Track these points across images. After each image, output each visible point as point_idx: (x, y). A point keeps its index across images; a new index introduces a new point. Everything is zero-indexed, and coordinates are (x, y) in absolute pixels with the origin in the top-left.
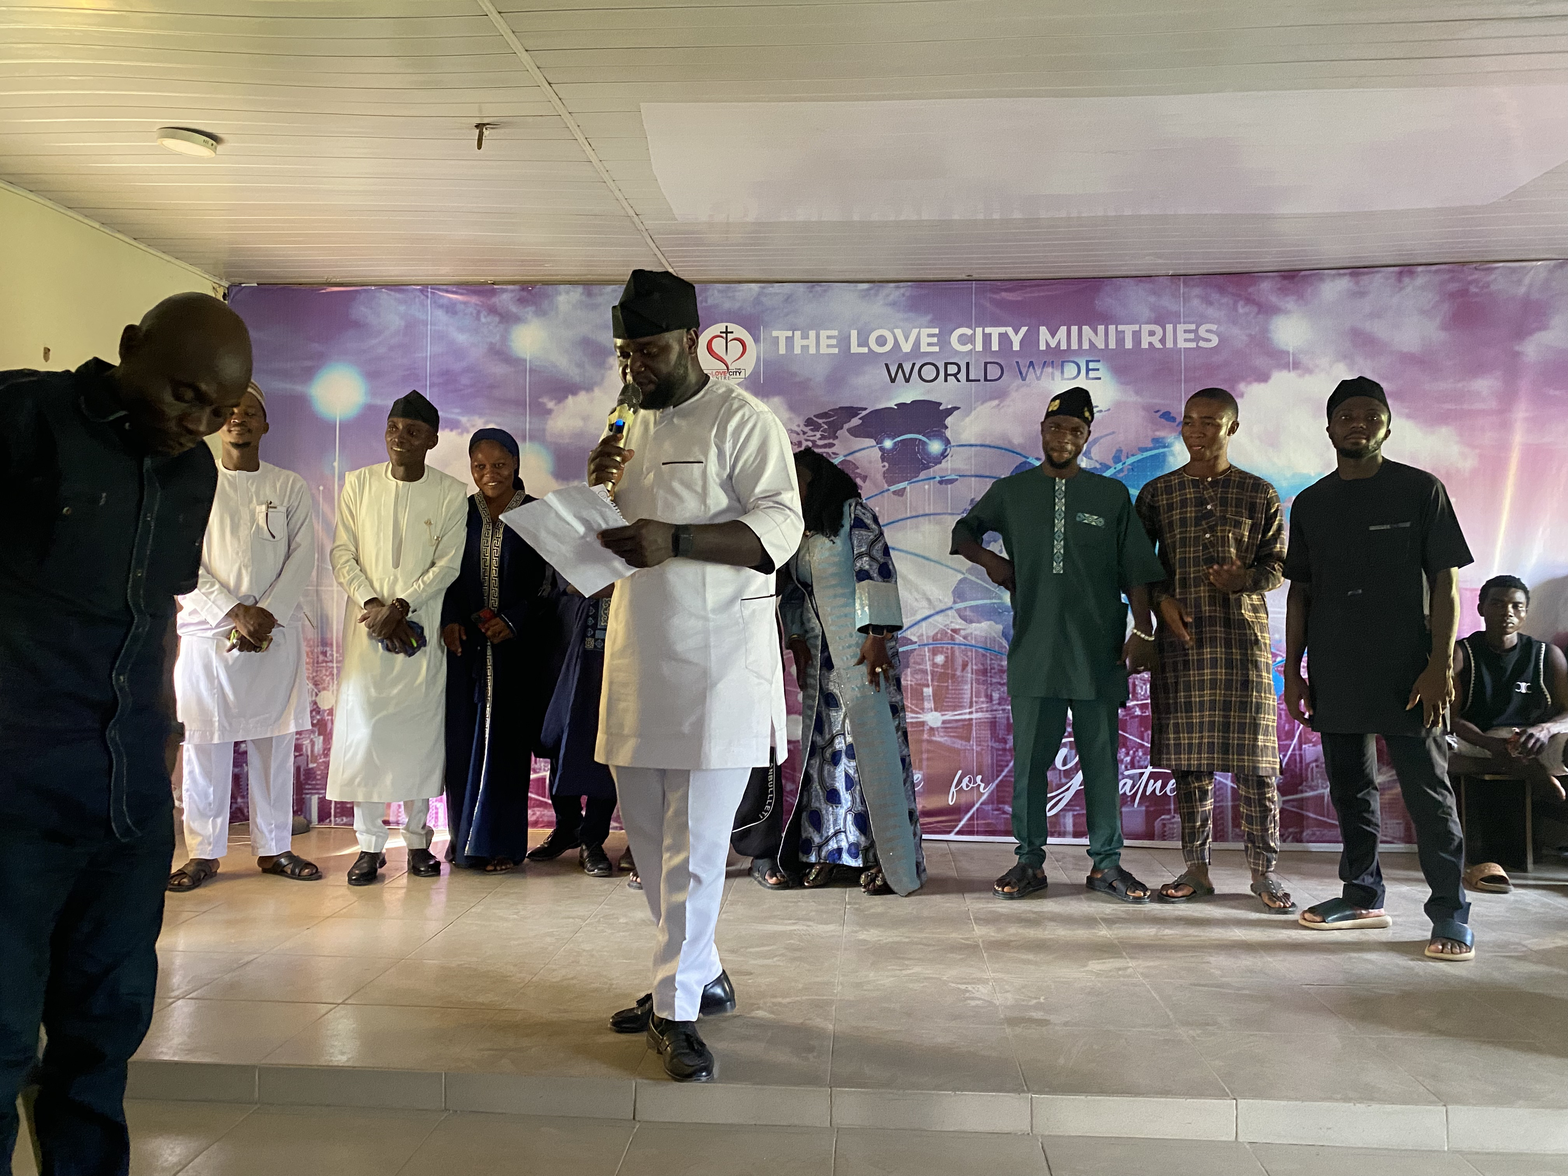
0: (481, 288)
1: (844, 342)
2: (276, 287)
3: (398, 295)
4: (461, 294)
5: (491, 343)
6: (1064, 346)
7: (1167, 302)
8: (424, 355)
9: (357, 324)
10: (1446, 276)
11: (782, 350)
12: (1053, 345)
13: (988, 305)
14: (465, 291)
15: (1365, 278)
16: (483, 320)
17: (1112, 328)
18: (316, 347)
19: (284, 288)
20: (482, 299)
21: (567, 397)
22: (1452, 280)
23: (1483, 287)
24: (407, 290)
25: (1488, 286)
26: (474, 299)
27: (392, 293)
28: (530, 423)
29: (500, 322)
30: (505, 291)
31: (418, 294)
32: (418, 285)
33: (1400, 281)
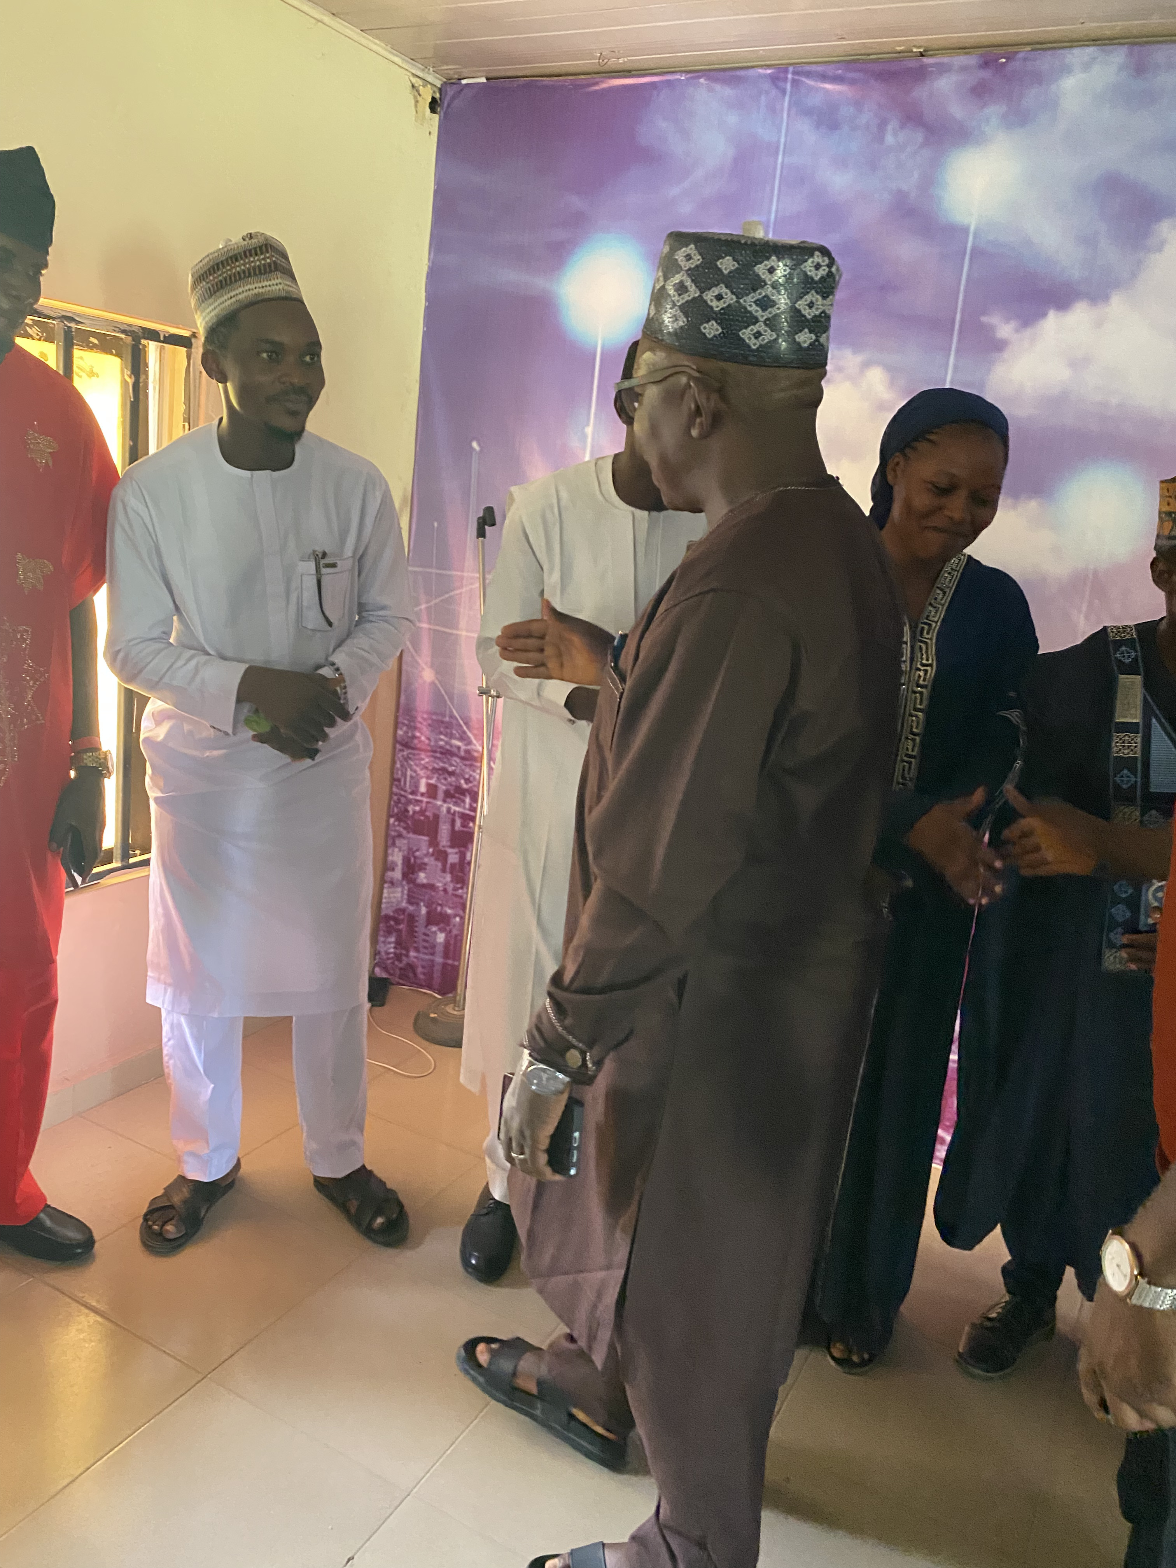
0: (896, 66)
2: (515, 83)
4: (852, 82)
5: (900, 191)
9: (650, 157)
14: (859, 76)
16: (890, 139)
18: (574, 201)
20: (893, 92)
21: (1044, 315)
24: (747, 78)
26: (876, 94)
27: (718, 87)
28: (956, 368)
29: (926, 143)
30: (943, 69)
31: (767, 86)
32: (768, 66)
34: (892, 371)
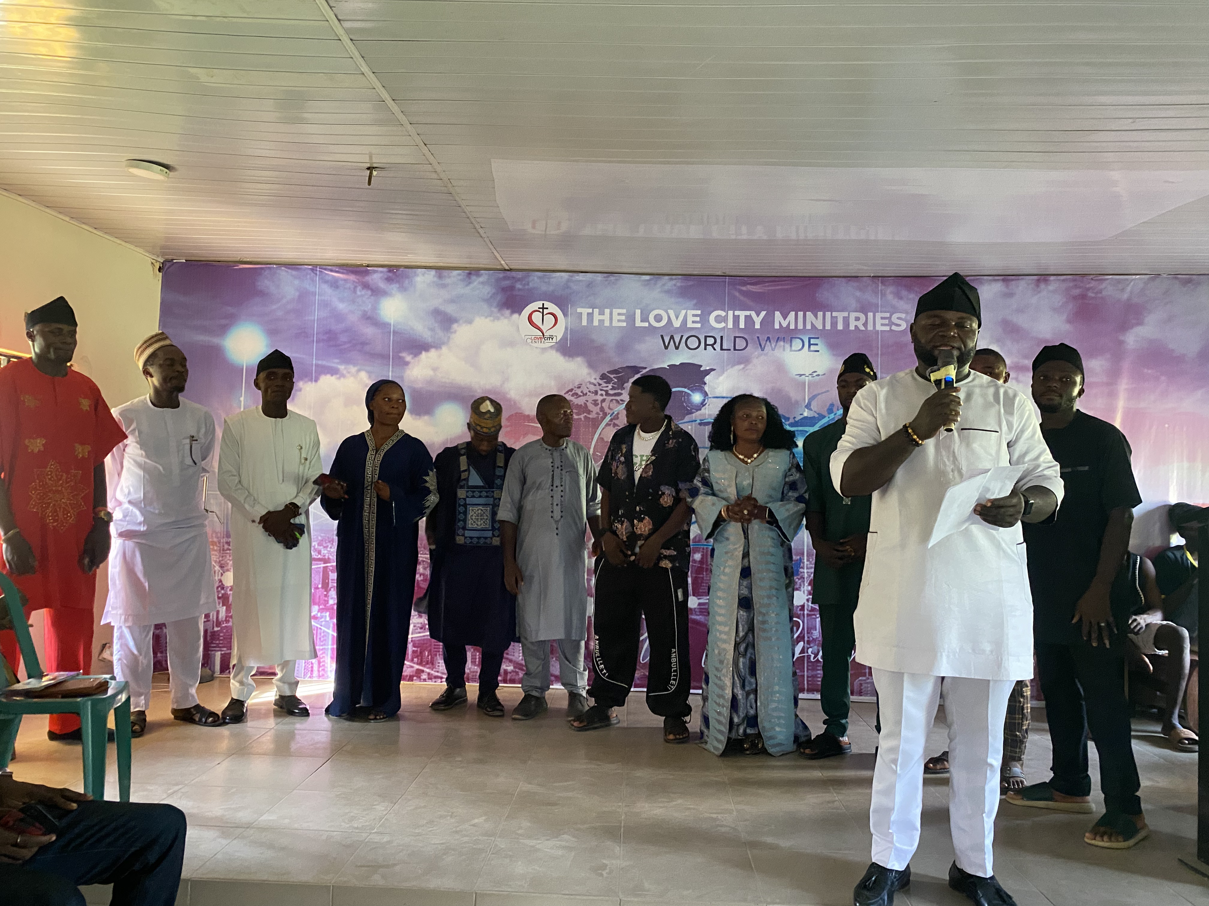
0: (358, 269)
1: (631, 318)
2: (199, 263)
3: (294, 273)
4: (342, 273)
5: (365, 311)
6: (792, 327)
7: (869, 297)
8: (313, 318)
9: (263, 294)
10: (1071, 284)
11: (584, 323)
12: (785, 325)
13: (737, 294)
14: (345, 271)
15: (1013, 282)
16: (359, 293)
17: (828, 314)
18: (230, 310)
19: (206, 264)
20: (358, 277)
21: (421, 353)
22: (1076, 287)
23: (1097, 293)
24: (300, 269)
25: (1101, 293)
26: (352, 277)
27: (289, 271)
28: (392, 371)
30: (375, 272)
31: (310, 272)
32: (309, 265)
33: (1038, 286)
34: (369, 373)
